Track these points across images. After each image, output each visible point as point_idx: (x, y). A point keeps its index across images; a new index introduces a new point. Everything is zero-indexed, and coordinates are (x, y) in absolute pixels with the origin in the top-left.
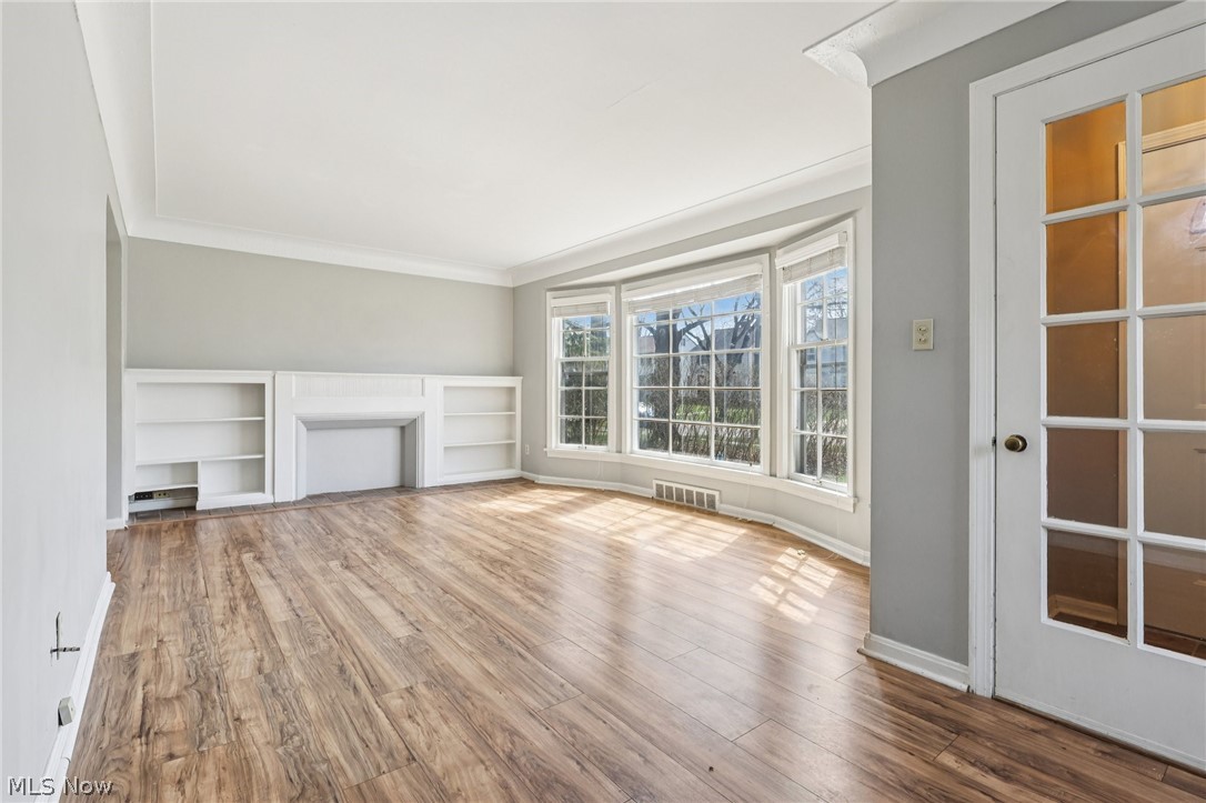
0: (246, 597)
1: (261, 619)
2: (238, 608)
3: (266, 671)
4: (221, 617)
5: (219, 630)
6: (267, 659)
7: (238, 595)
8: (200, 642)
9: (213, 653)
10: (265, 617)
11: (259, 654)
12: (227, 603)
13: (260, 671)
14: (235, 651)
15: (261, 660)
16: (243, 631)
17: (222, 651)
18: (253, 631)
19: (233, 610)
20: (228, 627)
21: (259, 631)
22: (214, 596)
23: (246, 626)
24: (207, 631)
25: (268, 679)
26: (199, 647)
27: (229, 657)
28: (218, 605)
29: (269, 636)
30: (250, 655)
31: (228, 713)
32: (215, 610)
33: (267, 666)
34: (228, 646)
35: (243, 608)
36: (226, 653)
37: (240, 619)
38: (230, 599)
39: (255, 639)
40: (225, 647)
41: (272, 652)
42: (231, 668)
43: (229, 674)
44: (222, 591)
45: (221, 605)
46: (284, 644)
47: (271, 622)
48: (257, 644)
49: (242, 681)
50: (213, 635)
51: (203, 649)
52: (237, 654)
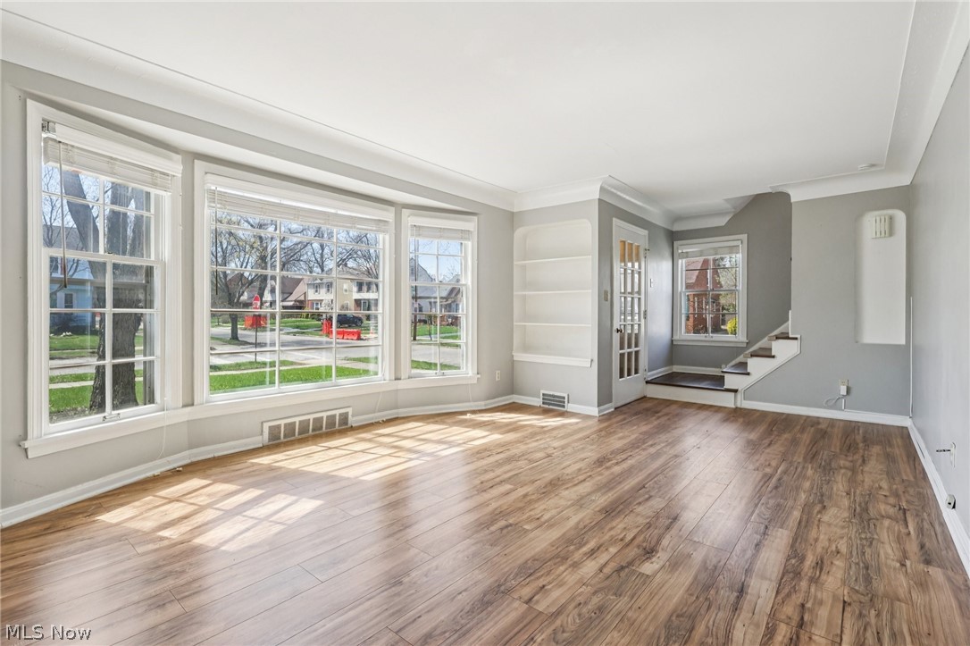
0: (797, 574)
1: (799, 540)
2: (814, 564)
3: (820, 505)
4: (836, 562)
5: (844, 549)
6: (816, 511)
7: (804, 584)
8: (863, 546)
9: (854, 533)
10: (795, 540)
11: (819, 516)
12: (824, 577)
13: (824, 507)
14: (836, 526)
15: (819, 512)
16: (822, 537)
17: (846, 530)
18: (813, 534)
19: (819, 564)
20: (834, 548)
21: (808, 531)
22: (835, 598)
23: (816, 540)
24: (854, 553)
25: (821, 502)
26: (864, 542)
27: (841, 523)
28: (833, 581)
29: (803, 524)
30: (825, 518)
31: (852, 498)
32: (839, 574)
33: (818, 508)
34: (839, 532)
35: (810, 560)
36: (843, 527)
37: (819, 550)
38: (816, 582)
39: (815, 526)
40: (843, 532)
41: (809, 513)
42: (842, 516)
43: (846, 514)
44: (821, 603)
45: (830, 579)
46: (796, 514)
47: (793, 534)
48: (816, 522)
49: (839, 507)
50: (850, 546)
51: (861, 539)
52: (835, 523)
